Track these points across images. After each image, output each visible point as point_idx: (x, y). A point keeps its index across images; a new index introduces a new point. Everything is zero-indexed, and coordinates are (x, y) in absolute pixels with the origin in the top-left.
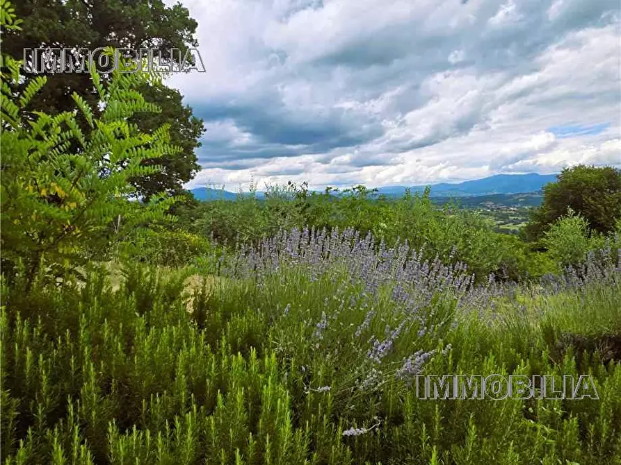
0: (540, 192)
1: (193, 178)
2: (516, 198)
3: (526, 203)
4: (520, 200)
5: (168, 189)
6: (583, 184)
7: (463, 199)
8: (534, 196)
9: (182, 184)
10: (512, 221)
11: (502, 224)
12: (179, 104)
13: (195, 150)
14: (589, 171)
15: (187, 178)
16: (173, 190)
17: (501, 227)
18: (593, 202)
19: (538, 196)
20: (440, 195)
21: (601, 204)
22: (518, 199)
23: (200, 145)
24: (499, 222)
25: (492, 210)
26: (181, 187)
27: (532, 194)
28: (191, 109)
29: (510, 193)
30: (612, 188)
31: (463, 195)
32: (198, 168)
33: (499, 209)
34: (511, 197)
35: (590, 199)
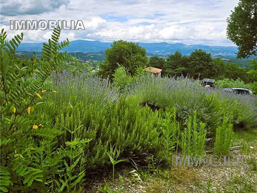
0: (101, 52)
2: (89, 55)
3: (94, 59)
4: (91, 57)
6: (122, 50)
8: (98, 55)
14: (125, 43)
18: (127, 59)
19: (100, 55)
21: (130, 61)
27: (97, 53)
29: (85, 52)
30: (134, 53)
34: (86, 54)
35: (126, 58)
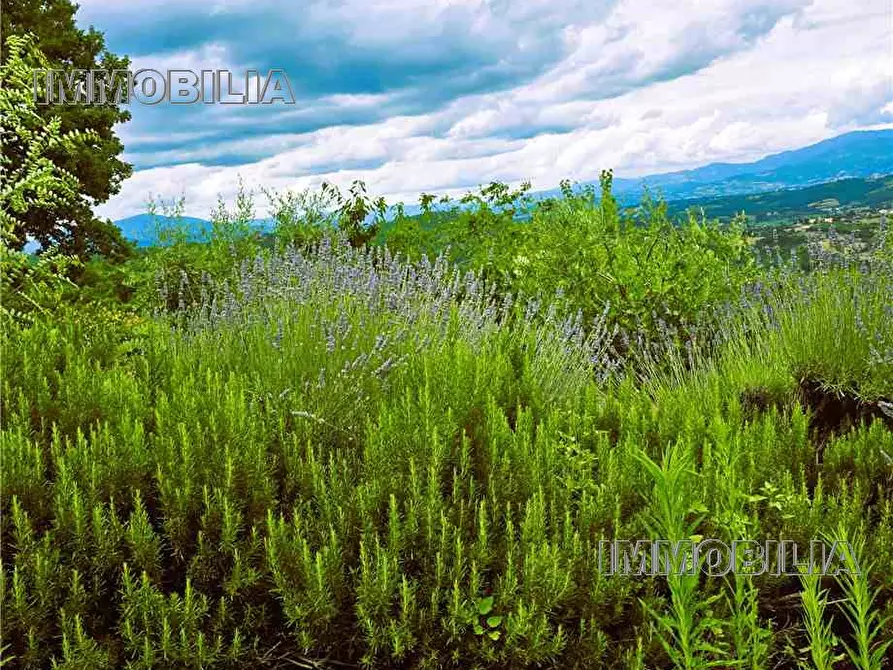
1: (116, 192)
5: (61, 218)
7: (767, 197)
9: (92, 208)
12: (70, 25)
13: (117, 129)
15: (102, 192)
16: (74, 223)
20: (712, 192)
23: (125, 117)
25: (836, 219)
26: (92, 213)
28: (99, 36)
29: (876, 176)
31: (767, 187)
32: (126, 170)
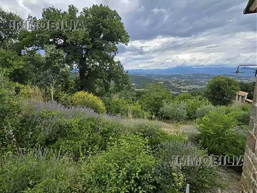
2: (184, 76)
3: (188, 78)
10: (182, 85)
11: (179, 86)
17: (179, 87)
22: (185, 77)
24: (178, 85)
25: (176, 81)
33: (178, 80)
34: (182, 76)
